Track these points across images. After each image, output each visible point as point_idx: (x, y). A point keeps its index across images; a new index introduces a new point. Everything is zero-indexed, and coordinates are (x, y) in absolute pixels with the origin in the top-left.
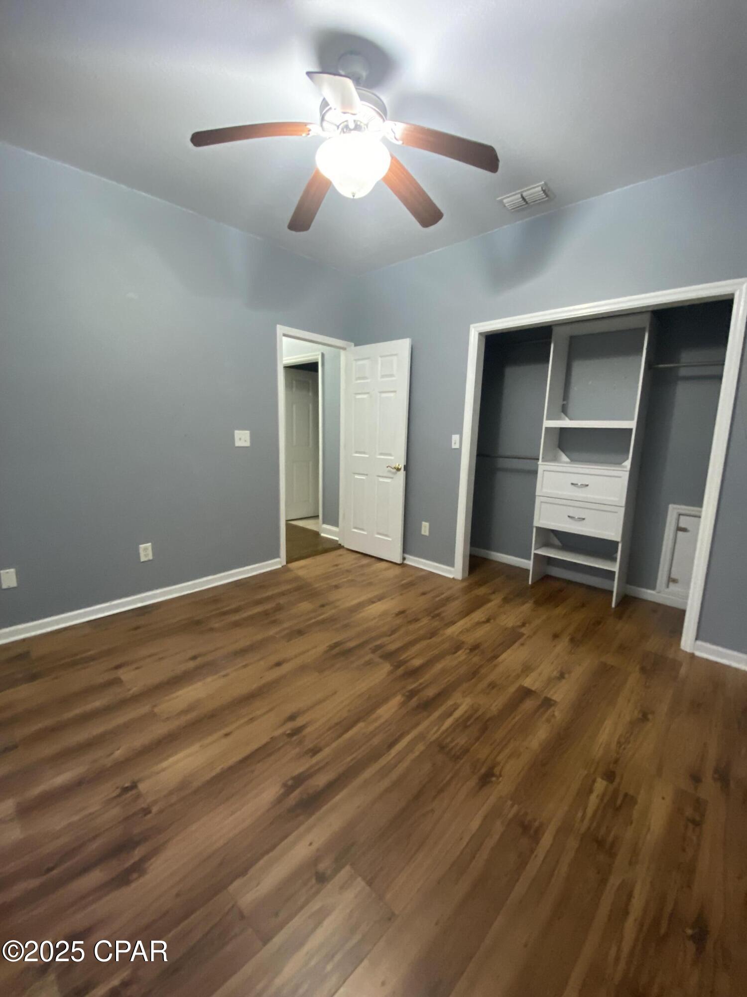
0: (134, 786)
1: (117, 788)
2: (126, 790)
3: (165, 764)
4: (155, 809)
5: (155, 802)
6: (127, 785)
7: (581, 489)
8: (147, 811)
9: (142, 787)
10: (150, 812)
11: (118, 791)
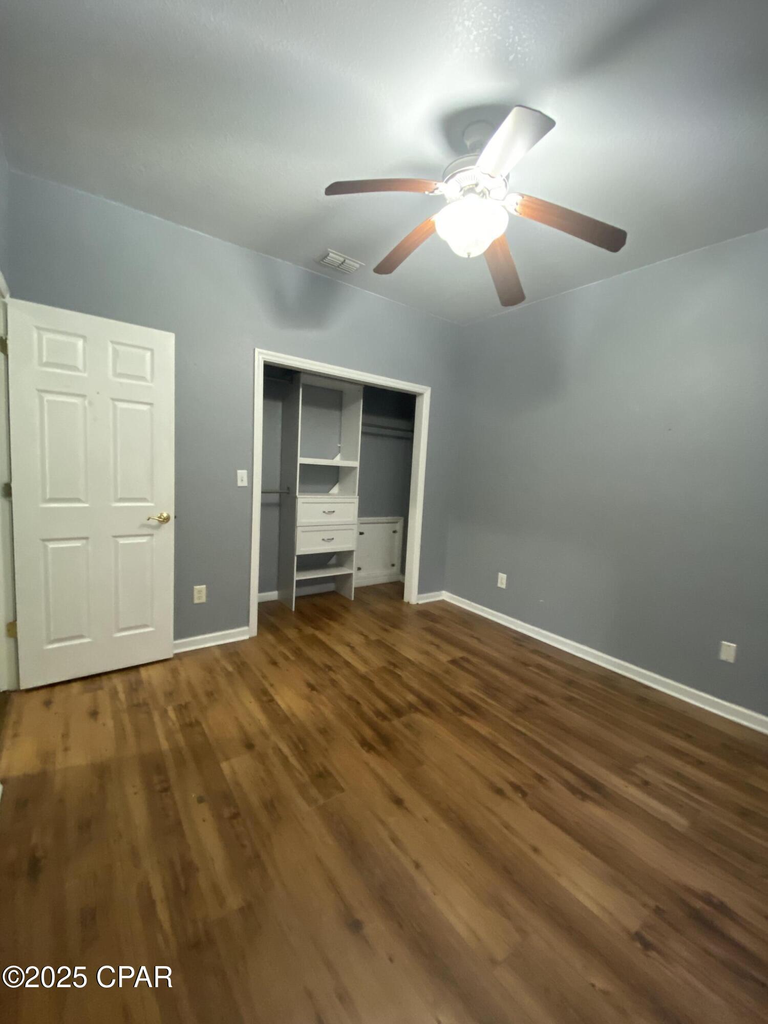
0: (638, 937)
1: (648, 956)
2: (647, 946)
3: (595, 910)
4: (652, 903)
5: (645, 905)
6: (639, 945)
7: (327, 515)
8: (658, 911)
9: (634, 925)
10: (657, 907)
11: (653, 954)
